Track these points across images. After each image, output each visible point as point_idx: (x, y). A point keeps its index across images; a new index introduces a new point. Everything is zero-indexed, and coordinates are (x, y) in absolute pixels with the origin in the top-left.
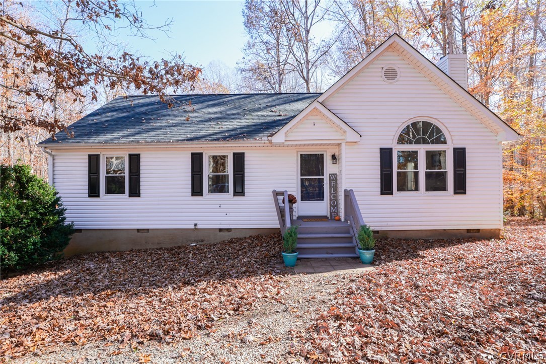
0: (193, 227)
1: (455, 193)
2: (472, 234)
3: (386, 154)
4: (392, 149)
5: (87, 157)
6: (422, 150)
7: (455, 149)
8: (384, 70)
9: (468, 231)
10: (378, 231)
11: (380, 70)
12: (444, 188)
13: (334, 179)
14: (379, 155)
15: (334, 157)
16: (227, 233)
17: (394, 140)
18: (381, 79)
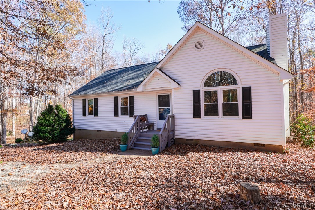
1: (244, 118)
2: (259, 147)
3: (196, 94)
4: (200, 90)
5: (82, 100)
6: (220, 90)
7: (243, 88)
8: (195, 43)
9: (256, 145)
10: (193, 139)
11: (193, 44)
12: (236, 115)
14: (192, 94)
17: (202, 85)
18: (194, 49)
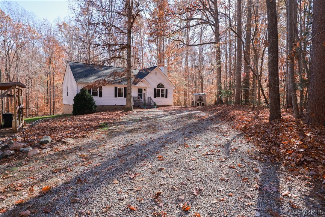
0: (115, 105)
1: (166, 98)
3: (155, 89)
6: (161, 89)
7: (166, 89)
12: (164, 97)
13: (144, 94)
15: (145, 90)
16: (122, 107)
17: (156, 87)
